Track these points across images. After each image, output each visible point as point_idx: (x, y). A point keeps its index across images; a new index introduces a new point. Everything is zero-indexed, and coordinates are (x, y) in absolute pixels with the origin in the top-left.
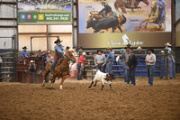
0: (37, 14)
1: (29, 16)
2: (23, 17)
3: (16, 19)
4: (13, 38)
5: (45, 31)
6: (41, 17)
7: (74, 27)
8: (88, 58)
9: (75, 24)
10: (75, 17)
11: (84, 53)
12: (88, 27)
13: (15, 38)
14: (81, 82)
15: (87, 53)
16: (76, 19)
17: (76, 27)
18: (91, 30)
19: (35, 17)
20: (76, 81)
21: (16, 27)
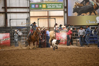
0: (42, 4)
1: (37, 6)
2: (33, 6)
3: (29, 8)
4: (27, 19)
5: (47, 15)
6: (44, 6)
7: (65, 12)
8: (74, 32)
9: (66, 10)
10: (65, 6)
11: (71, 29)
12: (74, 12)
13: (28, 20)
14: (69, 47)
15: (73, 29)
16: (66, 7)
17: (66, 12)
18: (76, 14)
19: (40, 6)
20: (66, 46)
21: (29, 13)
